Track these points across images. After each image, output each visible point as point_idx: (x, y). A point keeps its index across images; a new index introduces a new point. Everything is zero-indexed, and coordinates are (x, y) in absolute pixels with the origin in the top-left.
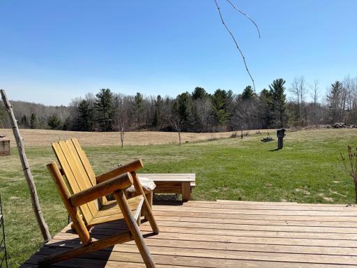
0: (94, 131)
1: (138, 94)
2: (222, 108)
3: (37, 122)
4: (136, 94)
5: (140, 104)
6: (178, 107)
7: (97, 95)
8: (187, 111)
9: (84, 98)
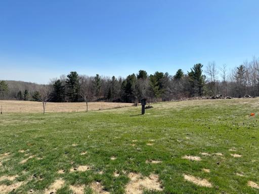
0: (66, 102)
1: (98, 75)
2: (157, 85)
3: (29, 95)
4: (96, 76)
5: (99, 82)
6: (125, 85)
7: (68, 76)
8: (132, 87)
9: (59, 78)
